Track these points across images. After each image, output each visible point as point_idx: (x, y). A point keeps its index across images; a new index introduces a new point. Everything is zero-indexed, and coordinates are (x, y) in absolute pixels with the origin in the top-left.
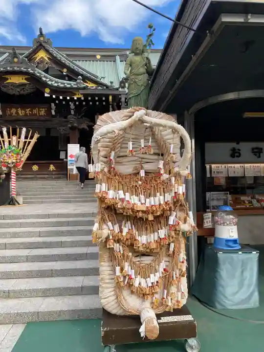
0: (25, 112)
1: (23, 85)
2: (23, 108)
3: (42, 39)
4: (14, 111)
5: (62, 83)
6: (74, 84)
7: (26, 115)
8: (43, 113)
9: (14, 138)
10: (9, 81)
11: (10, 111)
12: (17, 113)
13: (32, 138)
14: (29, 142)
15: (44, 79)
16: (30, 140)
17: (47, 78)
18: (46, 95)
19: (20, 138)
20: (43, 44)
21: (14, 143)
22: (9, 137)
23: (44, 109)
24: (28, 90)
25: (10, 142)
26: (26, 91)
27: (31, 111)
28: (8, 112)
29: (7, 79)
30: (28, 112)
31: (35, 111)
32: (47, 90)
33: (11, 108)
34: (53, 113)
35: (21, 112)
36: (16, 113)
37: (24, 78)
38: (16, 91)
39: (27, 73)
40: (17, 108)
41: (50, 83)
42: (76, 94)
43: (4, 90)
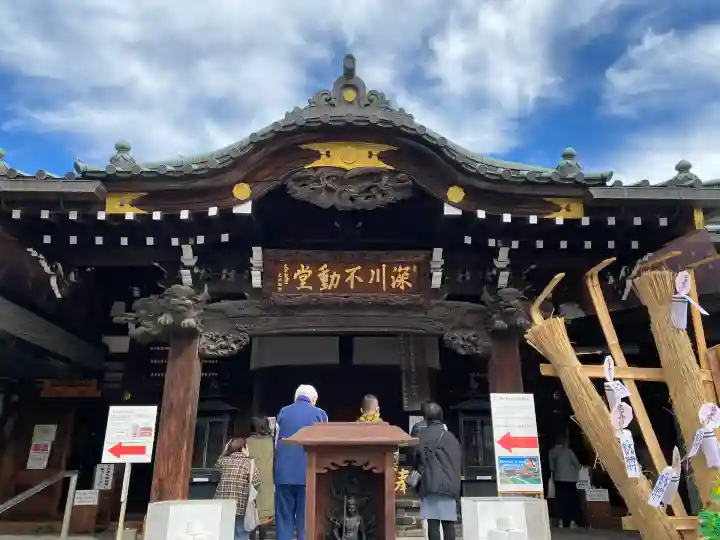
0: (342, 280)
1: (371, 175)
2: (336, 265)
4: (303, 273)
7: (343, 285)
8: (401, 280)
10: (321, 162)
11: (291, 274)
12: (314, 280)
18: (448, 210)
23: (407, 269)
24: (389, 193)
26: (379, 196)
27: (365, 273)
28: (284, 279)
29: (318, 155)
30: (351, 278)
31: (376, 275)
32: (456, 194)
33: (294, 267)
34: (436, 282)
35: (327, 279)
36: (308, 282)
37: (375, 152)
38: (343, 198)
40: (315, 265)
42: (558, 209)
43: (300, 192)
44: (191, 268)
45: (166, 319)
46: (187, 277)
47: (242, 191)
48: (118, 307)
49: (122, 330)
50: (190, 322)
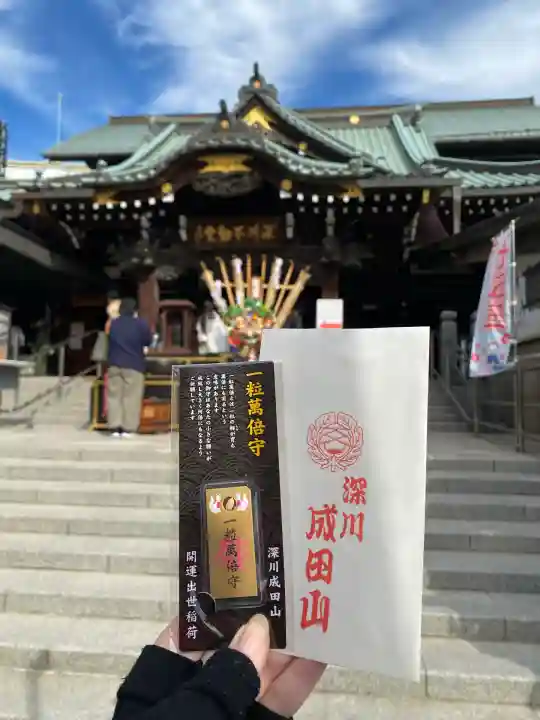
0: (233, 234)
1: (237, 175)
2: (229, 227)
3: (257, 85)
4: (210, 231)
5: (318, 168)
6: (345, 169)
7: (234, 238)
8: (268, 234)
9: (256, 282)
10: (209, 169)
11: (203, 230)
12: (216, 236)
13: (293, 281)
14: (287, 293)
15: (282, 160)
16: (290, 287)
17: (286, 157)
18: (283, 195)
19: (267, 280)
20: (262, 95)
21: (256, 293)
22: (245, 279)
23: (271, 226)
24: (248, 186)
25: (246, 290)
27: (245, 230)
28: (198, 235)
29: (205, 164)
30: (238, 233)
31: (254, 231)
32: (287, 184)
33: (204, 226)
34: (290, 233)
35: (225, 235)
36: (214, 237)
37: (239, 161)
38: (223, 189)
39: (247, 150)
40: (216, 226)
41: (293, 168)
42: (346, 191)
43: (198, 187)
44: (147, 229)
45: (135, 260)
46: (145, 234)
47: (167, 188)
48: (111, 249)
49: (115, 264)
50: (149, 261)
